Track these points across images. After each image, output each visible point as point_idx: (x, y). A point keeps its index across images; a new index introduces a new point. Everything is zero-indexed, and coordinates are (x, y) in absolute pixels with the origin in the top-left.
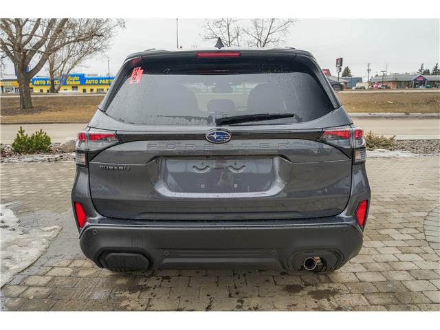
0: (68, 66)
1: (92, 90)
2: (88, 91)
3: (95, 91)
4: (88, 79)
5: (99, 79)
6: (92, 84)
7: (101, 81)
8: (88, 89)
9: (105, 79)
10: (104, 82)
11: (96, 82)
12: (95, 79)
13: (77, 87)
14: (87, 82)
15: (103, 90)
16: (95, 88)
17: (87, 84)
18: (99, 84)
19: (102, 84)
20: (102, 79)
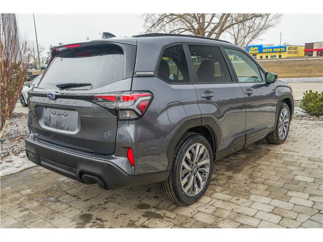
0: (247, 40)
1: (267, 57)
2: (264, 57)
3: (269, 57)
4: (265, 48)
5: (273, 48)
6: (267, 52)
7: (274, 49)
8: (264, 56)
9: (278, 47)
10: (277, 50)
11: (271, 50)
12: (270, 48)
13: (256, 55)
14: (264, 51)
15: (275, 56)
16: (269, 55)
17: (264, 52)
18: (273, 52)
19: (275, 52)
20: (276, 48)
